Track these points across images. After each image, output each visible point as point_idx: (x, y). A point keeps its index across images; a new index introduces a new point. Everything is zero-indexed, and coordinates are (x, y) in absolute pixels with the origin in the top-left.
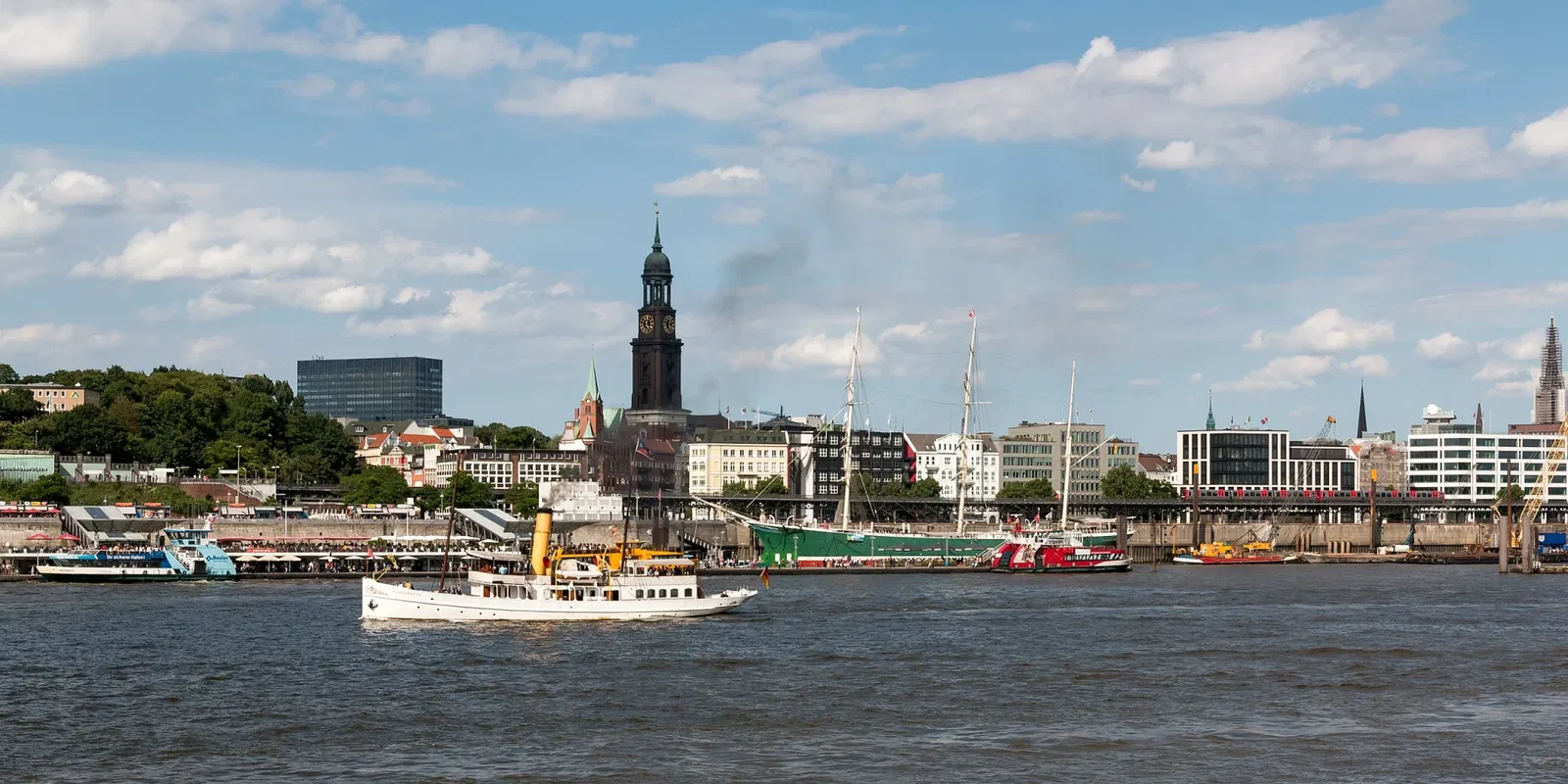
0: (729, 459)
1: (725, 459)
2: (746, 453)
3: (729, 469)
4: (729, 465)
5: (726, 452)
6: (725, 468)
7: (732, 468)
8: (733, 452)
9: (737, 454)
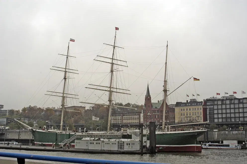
0: (183, 112)
1: (181, 112)
2: (188, 110)
3: (183, 115)
4: (183, 114)
5: (182, 110)
6: (182, 115)
7: (184, 115)
8: (184, 110)
9: (185, 110)
